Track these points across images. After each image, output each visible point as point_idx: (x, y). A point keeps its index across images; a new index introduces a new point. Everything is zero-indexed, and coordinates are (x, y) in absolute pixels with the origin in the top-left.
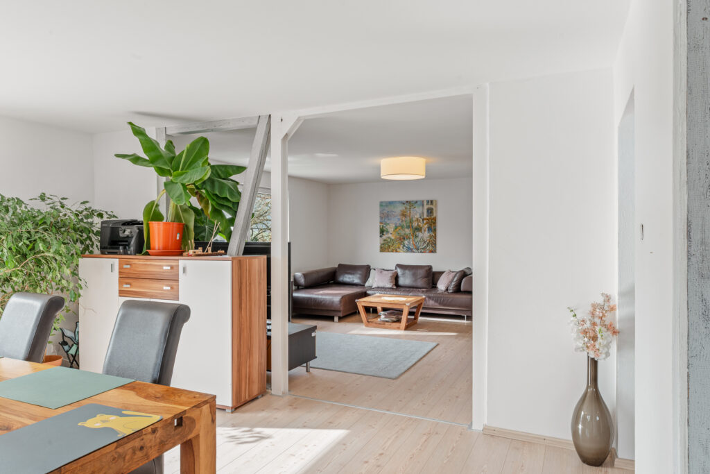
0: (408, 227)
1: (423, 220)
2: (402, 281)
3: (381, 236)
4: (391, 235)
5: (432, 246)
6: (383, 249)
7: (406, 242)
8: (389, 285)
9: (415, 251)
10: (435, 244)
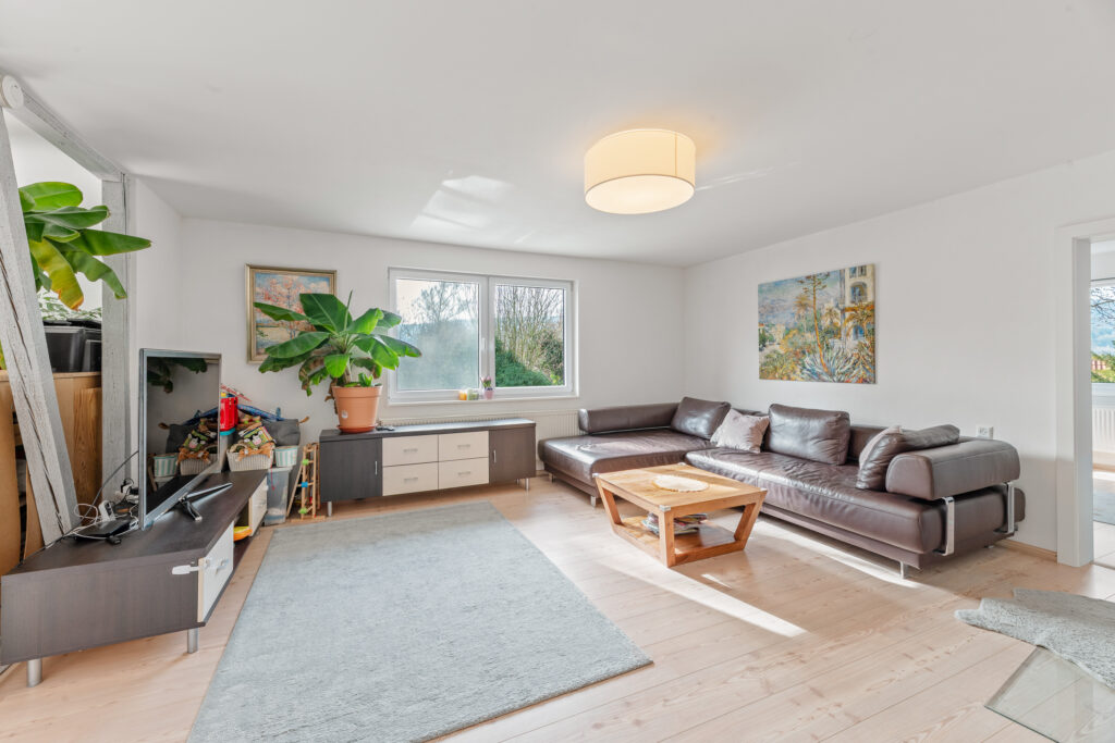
0: (812, 329)
1: (844, 311)
2: (777, 441)
3: (761, 350)
4: (778, 348)
5: (865, 369)
6: (765, 374)
7: (807, 360)
8: (745, 447)
9: (825, 378)
10: (873, 364)
